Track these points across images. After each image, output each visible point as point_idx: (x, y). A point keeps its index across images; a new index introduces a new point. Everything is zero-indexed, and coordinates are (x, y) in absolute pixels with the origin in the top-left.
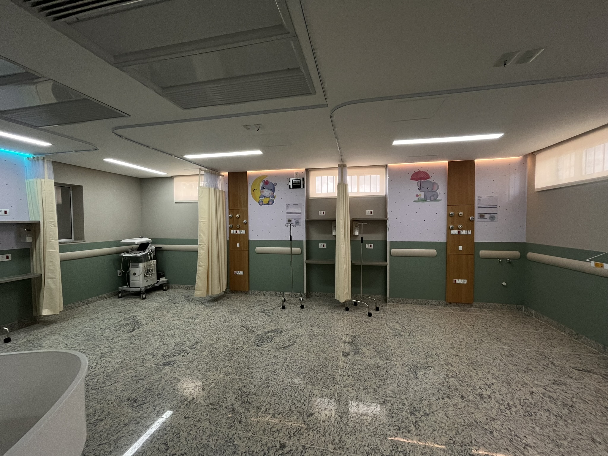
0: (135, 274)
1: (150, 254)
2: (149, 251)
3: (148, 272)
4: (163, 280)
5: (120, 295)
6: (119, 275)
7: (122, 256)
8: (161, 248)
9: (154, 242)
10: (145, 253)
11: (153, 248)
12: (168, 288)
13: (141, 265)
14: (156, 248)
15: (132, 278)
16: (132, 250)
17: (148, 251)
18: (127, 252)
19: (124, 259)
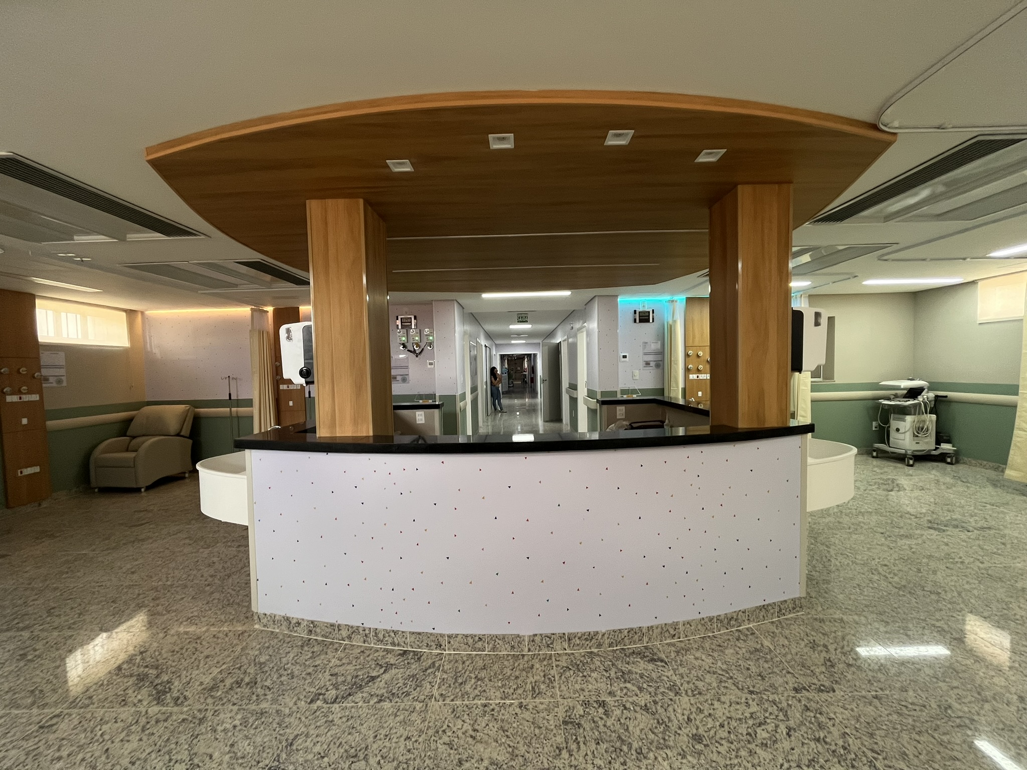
0: (898, 430)
1: (925, 404)
2: (924, 399)
3: (919, 430)
4: (946, 447)
5: (875, 454)
6: (874, 429)
7: (880, 403)
8: (946, 397)
9: (932, 387)
10: (916, 402)
11: (931, 395)
12: (957, 462)
13: (909, 418)
14: (937, 396)
15: (893, 434)
16: (896, 396)
17: (921, 400)
18: (889, 399)
19: (882, 408)
